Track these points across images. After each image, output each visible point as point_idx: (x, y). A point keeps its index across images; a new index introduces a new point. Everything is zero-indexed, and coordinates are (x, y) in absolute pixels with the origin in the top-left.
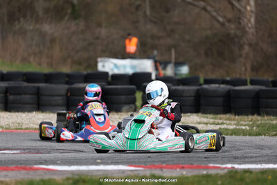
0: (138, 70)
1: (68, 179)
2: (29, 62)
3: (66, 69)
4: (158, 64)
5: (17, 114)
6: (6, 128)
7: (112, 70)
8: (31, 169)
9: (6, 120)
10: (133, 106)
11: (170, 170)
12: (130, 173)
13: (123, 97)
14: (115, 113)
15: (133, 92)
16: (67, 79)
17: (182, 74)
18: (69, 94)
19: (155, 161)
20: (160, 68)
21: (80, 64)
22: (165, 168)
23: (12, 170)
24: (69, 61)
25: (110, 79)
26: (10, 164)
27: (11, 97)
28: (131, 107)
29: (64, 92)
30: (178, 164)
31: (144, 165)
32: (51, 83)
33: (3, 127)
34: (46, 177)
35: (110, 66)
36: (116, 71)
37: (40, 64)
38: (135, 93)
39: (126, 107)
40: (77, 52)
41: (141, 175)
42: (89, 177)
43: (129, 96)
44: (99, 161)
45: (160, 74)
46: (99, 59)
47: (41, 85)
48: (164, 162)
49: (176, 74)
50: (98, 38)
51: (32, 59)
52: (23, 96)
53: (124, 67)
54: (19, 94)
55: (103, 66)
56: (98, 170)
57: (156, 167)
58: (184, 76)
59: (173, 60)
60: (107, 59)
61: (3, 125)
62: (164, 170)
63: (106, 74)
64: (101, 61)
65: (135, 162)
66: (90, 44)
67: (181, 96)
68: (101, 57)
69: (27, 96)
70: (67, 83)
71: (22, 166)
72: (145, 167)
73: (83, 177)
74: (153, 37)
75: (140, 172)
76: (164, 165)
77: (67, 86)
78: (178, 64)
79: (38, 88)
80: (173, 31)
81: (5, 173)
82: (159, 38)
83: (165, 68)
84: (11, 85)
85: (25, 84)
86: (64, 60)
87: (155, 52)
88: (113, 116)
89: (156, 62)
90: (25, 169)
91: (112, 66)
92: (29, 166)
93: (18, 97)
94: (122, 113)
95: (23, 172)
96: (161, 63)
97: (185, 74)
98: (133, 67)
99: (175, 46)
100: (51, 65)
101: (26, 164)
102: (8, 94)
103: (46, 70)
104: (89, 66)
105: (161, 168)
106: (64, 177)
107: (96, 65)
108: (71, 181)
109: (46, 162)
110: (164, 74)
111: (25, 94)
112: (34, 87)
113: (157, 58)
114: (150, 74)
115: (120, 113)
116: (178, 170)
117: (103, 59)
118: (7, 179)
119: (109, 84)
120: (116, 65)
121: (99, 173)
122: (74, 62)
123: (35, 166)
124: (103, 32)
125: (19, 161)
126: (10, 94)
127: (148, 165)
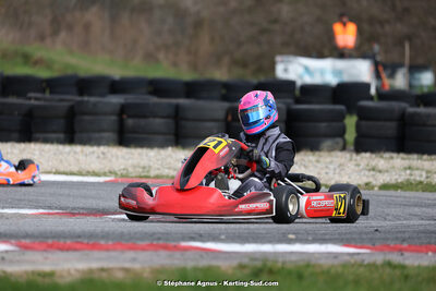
0: (346, 78)
1: (242, 267)
2: (157, 61)
3: (220, 74)
4: (381, 69)
5: (139, 150)
6: (122, 176)
7: (301, 77)
8: (176, 248)
9: (121, 161)
10: (340, 140)
11: (415, 255)
12: (347, 258)
13: (323, 125)
14: (309, 153)
15: (340, 117)
16: (224, 91)
17: (422, 87)
18: (230, 118)
19: (388, 239)
20: (384, 75)
21: (244, 65)
22: (406, 250)
23: (143, 249)
24: (226, 60)
25: (297, 93)
26: (138, 239)
27: (130, 122)
28: (337, 143)
29: (221, 114)
30: (429, 243)
31: (370, 245)
32: (198, 98)
33: (116, 174)
34: (204, 263)
35: (299, 70)
36: (308, 80)
37: (175, 64)
38: (344, 118)
39: (328, 143)
40: (240, 44)
41: (366, 262)
42: (280, 265)
43: (334, 124)
44: (291, 236)
45: (383, 85)
46: (278, 58)
47: (182, 101)
48: (404, 240)
49: (411, 86)
50: (275, 21)
51: (161, 56)
52: (151, 120)
53: (322, 72)
54: (145, 117)
55: (286, 70)
56: (292, 253)
57: (393, 249)
58: (426, 90)
59: (407, 61)
60: (291, 58)
61: (116, 169)
62: (407, 254)
63: (291, 84)
64: (282, 62)
65: (354, 239)
66: (263, 31)
67: (424, 125)
68: (281, 53)
69: (158, 121)
70: (225, 98)
71: (161, 242)
72: (373, 248)
73: (269, 264)
74: (372, 20)
75: (364, 257)
76: (405, 245)
77: (226, 105)
78: (415, 68)
79: (177, 108)
80: (406, 10)
81: (130, 254)
82: (382, 23)
83: (392, 75)
84: (129, 101)
85: (154, 100)
86: (217, 59)
87: (376, 48)
88: (306, 159)
89: (376, 65)
90: (166, 248)
91: (301, 70)
92: (173, 244)
93: (142, 122)
94: (322, 153)
95: (163, 253)
96: (385, 67)
97: (428, 87)
98: (337, 72)
99: (409, 38)
100: (194, 67)
101: (167, 240)
102: (125, 116)
103: (186, 75)
104: (260, 70)
105: (401, 251)
106: (235, 263)
107: (273, 69)
108: (247, 271)
109: (201, 237)
110: (391, 86)
111: (155, 117)
112: (170, 105)
113: (379, 58)
114: (367, 86)
115: (317, 153)
116: (430, 254)
117: (285, 58)
118: (137, 266)
119: (298, 101)
120: (307, 69)
121: (294, 258)
122: (235, 63)
123: (184, 244)
124: (286, 11)
125: (154, 234)
126: (129, 117)
127: (378, 244)
